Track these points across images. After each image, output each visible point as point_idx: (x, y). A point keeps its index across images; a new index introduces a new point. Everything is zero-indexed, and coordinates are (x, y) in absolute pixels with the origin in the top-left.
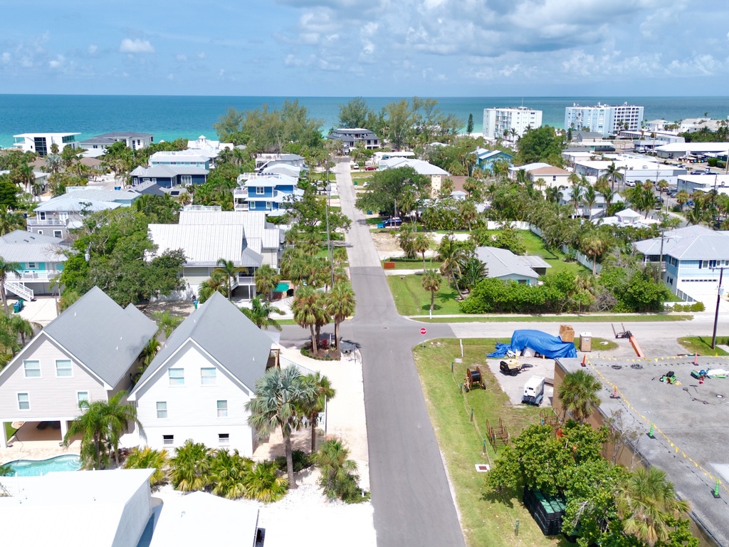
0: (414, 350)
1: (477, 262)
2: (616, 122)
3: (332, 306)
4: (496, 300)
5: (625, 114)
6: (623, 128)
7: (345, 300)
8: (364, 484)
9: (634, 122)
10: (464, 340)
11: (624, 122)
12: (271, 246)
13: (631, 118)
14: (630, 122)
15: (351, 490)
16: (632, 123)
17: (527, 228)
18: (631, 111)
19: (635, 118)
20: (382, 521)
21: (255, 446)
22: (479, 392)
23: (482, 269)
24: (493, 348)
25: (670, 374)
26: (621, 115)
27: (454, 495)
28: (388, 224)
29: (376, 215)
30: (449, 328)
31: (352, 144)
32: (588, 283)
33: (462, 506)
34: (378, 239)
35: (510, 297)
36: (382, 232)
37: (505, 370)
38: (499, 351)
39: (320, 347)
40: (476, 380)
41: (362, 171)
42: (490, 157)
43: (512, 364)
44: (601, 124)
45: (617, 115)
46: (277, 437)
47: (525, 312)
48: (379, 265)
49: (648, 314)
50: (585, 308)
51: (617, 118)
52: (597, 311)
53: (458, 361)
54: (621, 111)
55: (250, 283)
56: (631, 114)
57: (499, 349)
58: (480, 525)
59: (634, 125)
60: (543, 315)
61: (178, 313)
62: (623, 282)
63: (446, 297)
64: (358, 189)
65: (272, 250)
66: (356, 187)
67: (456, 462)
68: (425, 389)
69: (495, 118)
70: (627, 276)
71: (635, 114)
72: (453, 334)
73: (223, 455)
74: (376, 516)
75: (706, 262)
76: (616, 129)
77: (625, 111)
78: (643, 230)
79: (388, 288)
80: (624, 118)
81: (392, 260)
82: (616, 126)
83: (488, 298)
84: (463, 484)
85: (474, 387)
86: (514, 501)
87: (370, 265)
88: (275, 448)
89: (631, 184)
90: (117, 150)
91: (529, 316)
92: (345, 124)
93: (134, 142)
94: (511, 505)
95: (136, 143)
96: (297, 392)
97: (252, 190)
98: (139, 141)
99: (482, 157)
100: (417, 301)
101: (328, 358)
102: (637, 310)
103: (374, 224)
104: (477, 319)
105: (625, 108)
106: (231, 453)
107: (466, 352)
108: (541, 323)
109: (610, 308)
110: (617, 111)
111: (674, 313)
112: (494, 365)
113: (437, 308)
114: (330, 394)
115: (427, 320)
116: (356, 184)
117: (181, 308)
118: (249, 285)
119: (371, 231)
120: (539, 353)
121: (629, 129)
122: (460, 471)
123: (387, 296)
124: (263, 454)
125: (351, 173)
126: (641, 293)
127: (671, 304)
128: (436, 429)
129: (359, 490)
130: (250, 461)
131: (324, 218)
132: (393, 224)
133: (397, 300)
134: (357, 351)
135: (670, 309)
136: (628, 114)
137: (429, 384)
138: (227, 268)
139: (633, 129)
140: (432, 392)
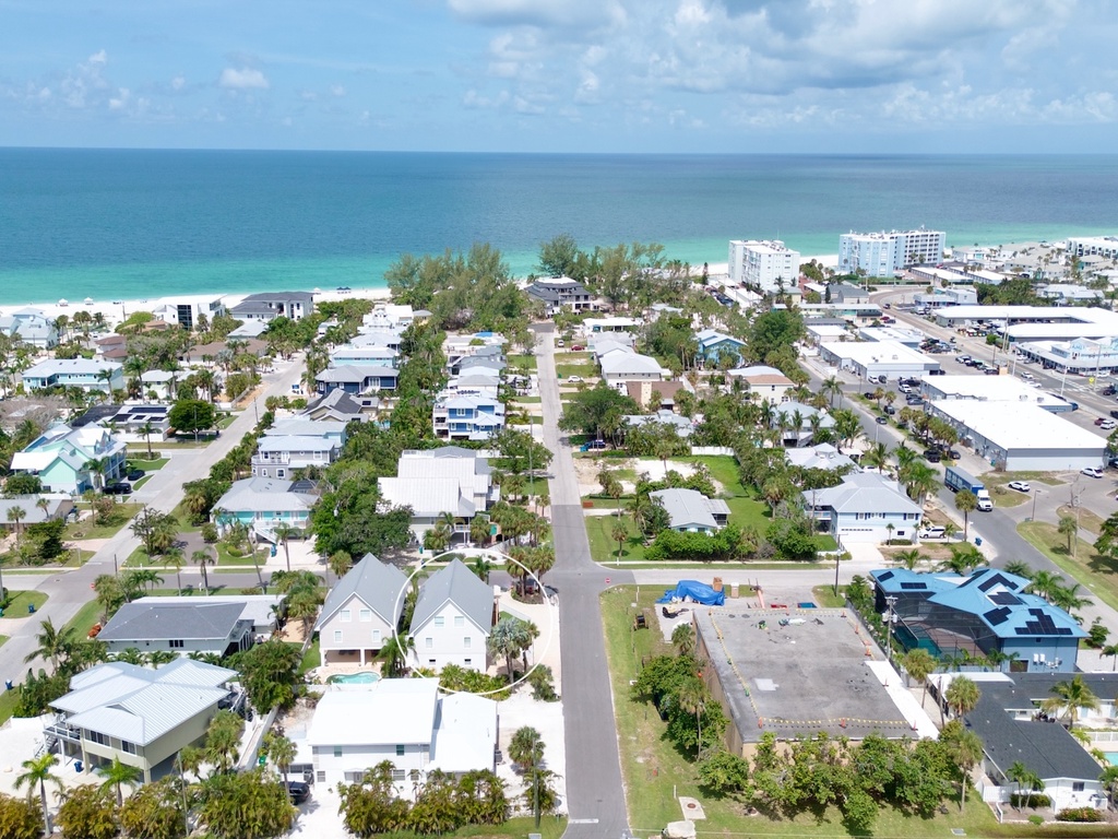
0: (601, 595)
1: (663, 512)
2: (908, 254)
3: (536, 562)
4: (673, 550)
5: (920, 243)
6: (918, 262)
7: (546, 558)
8: (558, 691)
9: (933, 252)
10: (641, 586)
11: (919, 253)
12: (481, 492)
13: (928, 248)
14: (927, 252)
15: (550, 694)
16: (930, 255)
17: (732, 454)
18: (929, 238)
19: (933, 247)
20: (568, 712)
21: (487, 667)
22: (643, 630)
23: (666, 518)
24: (662, 593)
25: (762, 623)
26: (914, 244)
27: (613, 698)
28: (591, 447)
29: (581, 432)
30: (632, 575)
31: (556, 303)
32: (751, 535)
33: (616, 704)
34: (579, 468)
35: (685, 547)
36: (584, 457)
37: (667, 614)
38: (666, 597)
39: (526, 591)
40: (641, 622)
41: (568, 350)
42: (715, 344)
43: (671, 609)
44: (883, 260)
45: (909, 244)
46: (502, 662)
47: (699, 559)
48: (579, 503)
49: (803, 562)
50: (750, 555)
51: (908, 249)
52: (760, 559)
53: (634, 605)
54: (914, 239)
55: (466, 530)
56: (928, 243)
57: (667, 594)
58: (626, 714)
59: (932, 257)
60: (713, 562)
61: (406, 557)
62: (782, 534)
63: (635, 541)
64: (563, 386)
65: (481, 495)
66: (561, 381)
67: (618, 679)
68: (605, 628)
69: (742, 257)
70: (784, 531)
71: (934, 242)
72: (634, 581)
73: (471, 672)
74: (564, 709)
75: (862, 514)
76: (907, 263)
77: (920, 238)
78: (826, 472)
79: (585, 530)
80: (919, 248)
81: (591, 497)
82: (908, 259)
83: (666, 548)
84: (619, 692)
85: (640, 627)
86: (649, 702)
87: (570, 503)
88: (500, 669)
89: (874, 381)
90: (280, 326)
91: (701, 563)
92: (547, 267)
93: (292, 306)
94: (647, 704)
95: (295, 308)
96: (518, 634)
97: (453, 412)
98: (298, 305)
99: (706, 344)
100: (609, 546)
101: (533, 602)
102: (793, 559)
103: (577, 444)
104: (657, 566)
105: (920, 234)
106: (475, 671)
107: (641, 597)
108: (710, 570)
109: (771, 556)
110: (909, 239)
111: (825, 562)
112: (659, 608)
113: (625, 554)
114: (536, 635)
115: (615, 566)
116: (560, 376)
117: (408, 552)
118: (464, 532)
119: (574, 455)
120: (696, 599)
121: (926, 262)
122: (620, 685)
123: (583, 540)
124: (493, 672)
125: (556, 355)
126: (794, 545)
127: (823, 554)
128: (609, 658)
129: (554, 695)
130: (487, 676)
131: (527, 452)
132: (596, 446)
133: (592, 545)
134: (556, 596)
135: (821, 558)
136: (924, 243)
137: (608, 625)
138: (447, 518)
139: (932, 261)
140: (610, 630)
